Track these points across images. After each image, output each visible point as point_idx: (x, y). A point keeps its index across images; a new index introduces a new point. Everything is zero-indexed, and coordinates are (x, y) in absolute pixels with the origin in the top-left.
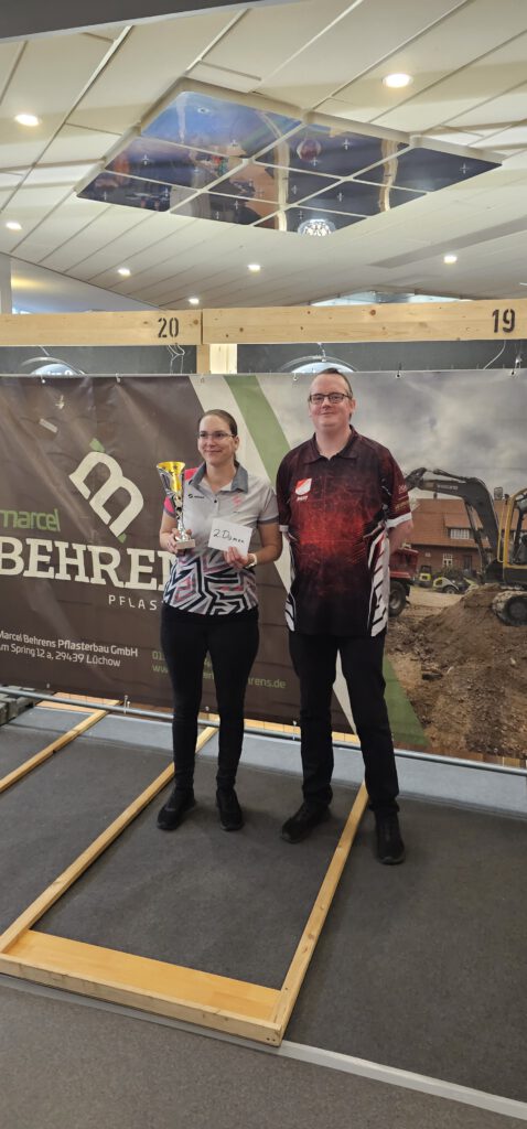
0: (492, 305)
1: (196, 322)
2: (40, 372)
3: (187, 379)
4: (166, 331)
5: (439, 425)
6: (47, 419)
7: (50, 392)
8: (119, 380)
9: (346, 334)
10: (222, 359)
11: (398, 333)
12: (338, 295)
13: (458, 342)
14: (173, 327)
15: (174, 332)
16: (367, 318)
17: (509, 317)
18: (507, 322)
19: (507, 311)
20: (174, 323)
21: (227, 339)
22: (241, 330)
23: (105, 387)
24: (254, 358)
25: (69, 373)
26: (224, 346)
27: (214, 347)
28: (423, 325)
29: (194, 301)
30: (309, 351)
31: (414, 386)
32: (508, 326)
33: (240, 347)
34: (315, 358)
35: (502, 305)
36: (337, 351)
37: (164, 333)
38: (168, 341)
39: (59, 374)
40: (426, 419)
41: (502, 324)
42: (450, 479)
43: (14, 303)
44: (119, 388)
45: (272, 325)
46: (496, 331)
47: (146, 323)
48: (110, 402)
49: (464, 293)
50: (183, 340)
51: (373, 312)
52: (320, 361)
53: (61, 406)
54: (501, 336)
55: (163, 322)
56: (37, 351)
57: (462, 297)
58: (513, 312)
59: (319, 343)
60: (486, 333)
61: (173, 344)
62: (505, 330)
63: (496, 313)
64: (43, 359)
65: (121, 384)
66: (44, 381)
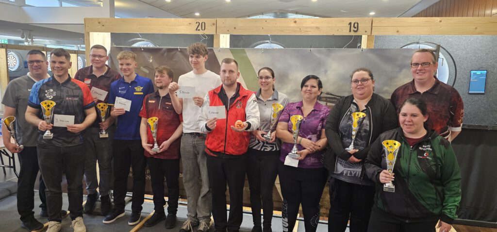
0: (348, 20)
1: (214, 24)
2: (135, 45)
4: (200, 28)
5: (328, 73)
6: (144, 67)
7: (146, 54)
8: (179, 50)
9: (283, 31)
10: (224, 41)
11: (306, 31)
13: (334, 36)
14: (203, 26)
15: (203, 28)
16: (293, 25)
17: (356, 25)
18: (355, 28)
19: (355, 23)
20: (203, 24)
21: (227, 32)
22: (235, 28)
23: (173, 53)
24: (237, 41)
25: (151, 46)
26: (225, 35)
27: (221, 36)
28: (318, 28)
29: (197, 14)
30: (263, 38)
31: (318, 55)
32: (356, 29)
33: (231, 35)
34: (264, 41)
35: (353, 20)
36: (276, 39)
37: (198, 29)
38: (200, 33)
39: (146, 46)
40: (322, 70)
41: (353, 28)
42: (334, 97)
43: (116, 14)
44: (179, 53)
45: (244, 26)
46: (350, 31)
47: (190, 24)
48: (174, 60)
50: (207, 32)
51: (295, 22)
52: (268, 43)
53: (151, 61)
54: (352, 33)
55: (198, 24)
56: (136, 35)
58: (358, 24)
59: (269, 35)
60: (346, 32)
61: (202, 34)
62: (354, 31)
63: (350, 24)
64: (138, 39)
65: (181, 51)
66: (143, 50)
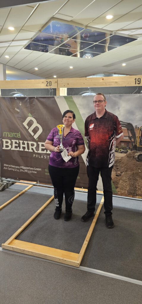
0: (134, 77)
1: (56, 82)
2: (15, 96)
3: (54, 97)
4: (48, 85)
5: (120, 109)
6: (17, 108)
7: (18, 101)
8: (36, 98)
9: (96, 85)
10: (63, 92)
11: (110, 85)
12: (94, 75)
13: (126, 87)
14: (50, 83)
15: (50, 85)
16: (101, 81)
17: (139, 80)
18: (138, 81)
19: (138, 79)
20: (50, 82)
21: (64, 86)
22: (68, 84)
23: (32, 100)
24: (72, 92)
25: (22, 96)
26: (64, 88)
27: (61, 89)
28: (116, 82)
29: (55, 77)
30: (86, 90)
31: (114, 99)
32: (139, 83)
33: (68, 89)
34: (88, 91)
35: (137, 77)
36: (93, 90)
37: (47, 85)
38: (49, 87)
39: (20, 96)
40: (117, 107)
41: (137, 82)
42: (123, 123)
43: (7, 77)
44: (36, 100)
45: (76, 83)
46: (136, 84)
47: (43, 82)
48: (33, 103)
49: (127, 74)
50: (52, 87)
51: (103, 79)
52: (89, 92)
53: (21, 105)
54: (137, 85)
55: (47, 82)
56: (14, 90)
57: (127, 75)
58: (140, 79)
59: (89, 87)
60: (133, 85)
61: (50, 88)
62: (138, 83)
63: (136, 79)
64: (15, 92)
65: (36, 99)
66: (16, 98)
